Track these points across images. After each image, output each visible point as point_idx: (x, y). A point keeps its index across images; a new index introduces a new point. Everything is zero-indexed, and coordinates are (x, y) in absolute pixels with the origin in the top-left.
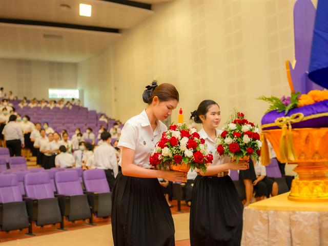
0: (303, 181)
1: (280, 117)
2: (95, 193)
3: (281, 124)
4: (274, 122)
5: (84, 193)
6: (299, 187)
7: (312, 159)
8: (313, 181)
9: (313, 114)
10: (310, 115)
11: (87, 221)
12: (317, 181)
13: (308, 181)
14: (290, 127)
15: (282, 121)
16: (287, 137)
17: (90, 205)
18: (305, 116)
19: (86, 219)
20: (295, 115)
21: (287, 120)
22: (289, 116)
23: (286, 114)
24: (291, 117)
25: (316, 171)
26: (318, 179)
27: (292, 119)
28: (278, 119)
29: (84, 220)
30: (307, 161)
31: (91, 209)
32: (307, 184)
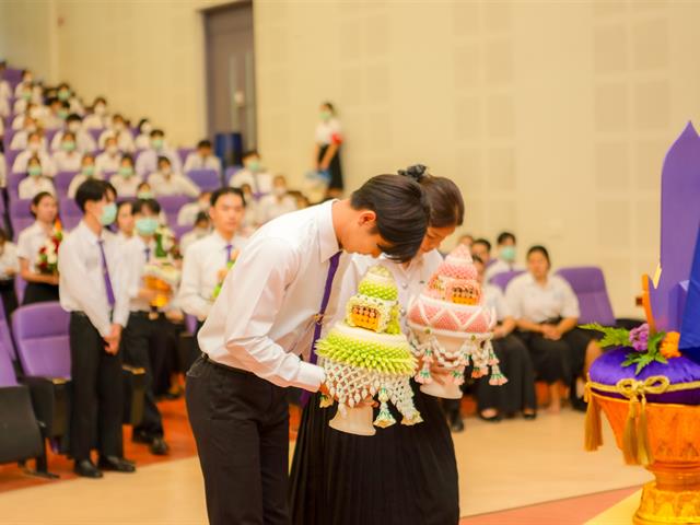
0: (663, 492)
1: (627, 377)
2: (56, 382)
3: (628, 392)
4: (614, 384)
5: (19, 379)
6: (655, 503)
7: (681, 456)
8: (680, 494)
9: (687, 381)
10: (680, 382)
11: (31, 464)
12: (689, 493)
13: (673, 493)
14: (644, 400)
15: (629, 386)
16: (637, 420)
17: (39, 416)
18: (671, 383)
19: (30, 458)
20: (655, 378)
21: (639, 387)
22: (643, 379)
23: (637, 372)
24: (647, 381)
25: (688, 475)
26: (691, 490)
27: (647, 386)
28: (622, 381)
29: (22, 462)
30: (672, 458)
31: (42, 429)
32: (669, 499)
